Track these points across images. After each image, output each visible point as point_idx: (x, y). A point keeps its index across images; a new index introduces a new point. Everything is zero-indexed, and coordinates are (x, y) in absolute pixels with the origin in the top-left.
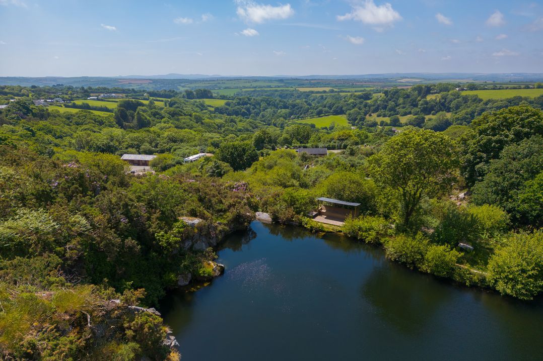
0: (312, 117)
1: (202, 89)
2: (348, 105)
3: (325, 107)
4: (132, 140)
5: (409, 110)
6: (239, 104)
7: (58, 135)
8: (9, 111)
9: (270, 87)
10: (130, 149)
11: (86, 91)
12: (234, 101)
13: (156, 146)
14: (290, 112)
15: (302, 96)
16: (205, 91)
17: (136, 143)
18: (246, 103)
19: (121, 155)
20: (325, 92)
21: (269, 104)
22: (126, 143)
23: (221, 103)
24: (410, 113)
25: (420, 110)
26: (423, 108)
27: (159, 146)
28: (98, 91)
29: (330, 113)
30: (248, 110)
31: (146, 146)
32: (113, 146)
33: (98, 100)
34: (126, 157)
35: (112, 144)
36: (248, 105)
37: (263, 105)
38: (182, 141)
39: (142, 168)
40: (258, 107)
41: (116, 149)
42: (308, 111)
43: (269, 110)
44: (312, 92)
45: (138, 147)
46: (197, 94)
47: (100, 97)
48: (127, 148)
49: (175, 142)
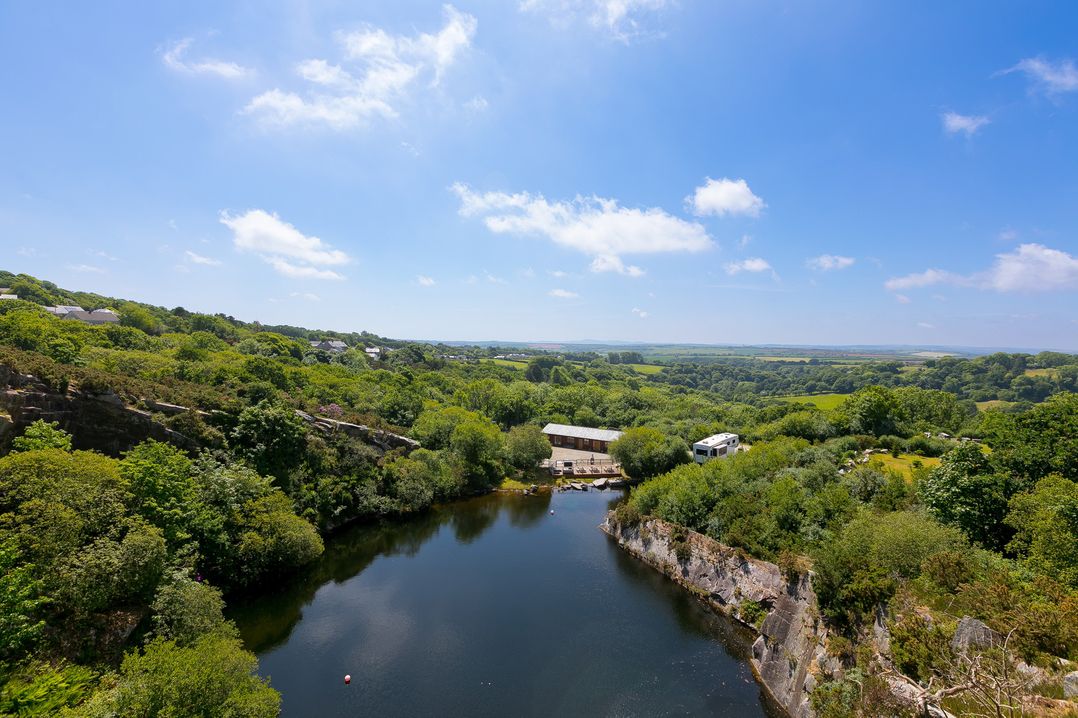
0: (798, 394)
1: (630, 352)
2: (862, 379)
3: (820, 380)
4: (561, 400)
5: (991, 392)
6: (680, 371)
7: (448, 388)
8: (398, 356)
9: (714, 355)
10: (556, 415)
11: (494, 349)
12: (674, 369)
13: (603, 414)
14: (758, 386)
15: (768, 367)
16: (634, 354)
17: (568, 404)
18: (691, 372)
19: (543, 425)
20: (803, 363)
21: (723, 374)
22: (551, 405)
23: (656, 370)
24: (995, 397)
25: (1016, 393)
26: (1025, 390)
27: (608, 414)
28: (506, 352)
29: (830, 389)
30: (694, 379)
31: (585, 411)
32: (528, 408)
33: (505, 359)
34: (552, 429)
35: (526, 403)
36: (694, 374)
37: (716, 374)
38: (650, 406)
39: (587, 455)
40: (707, 376)
41: (533, 414)
42: (789, 386)
43: (724, 382)
44: (783, 362)
45: (572, 412)
46: (623, 358)
47: (508, 357)
48: (550, 413)
49: (639, 407)
